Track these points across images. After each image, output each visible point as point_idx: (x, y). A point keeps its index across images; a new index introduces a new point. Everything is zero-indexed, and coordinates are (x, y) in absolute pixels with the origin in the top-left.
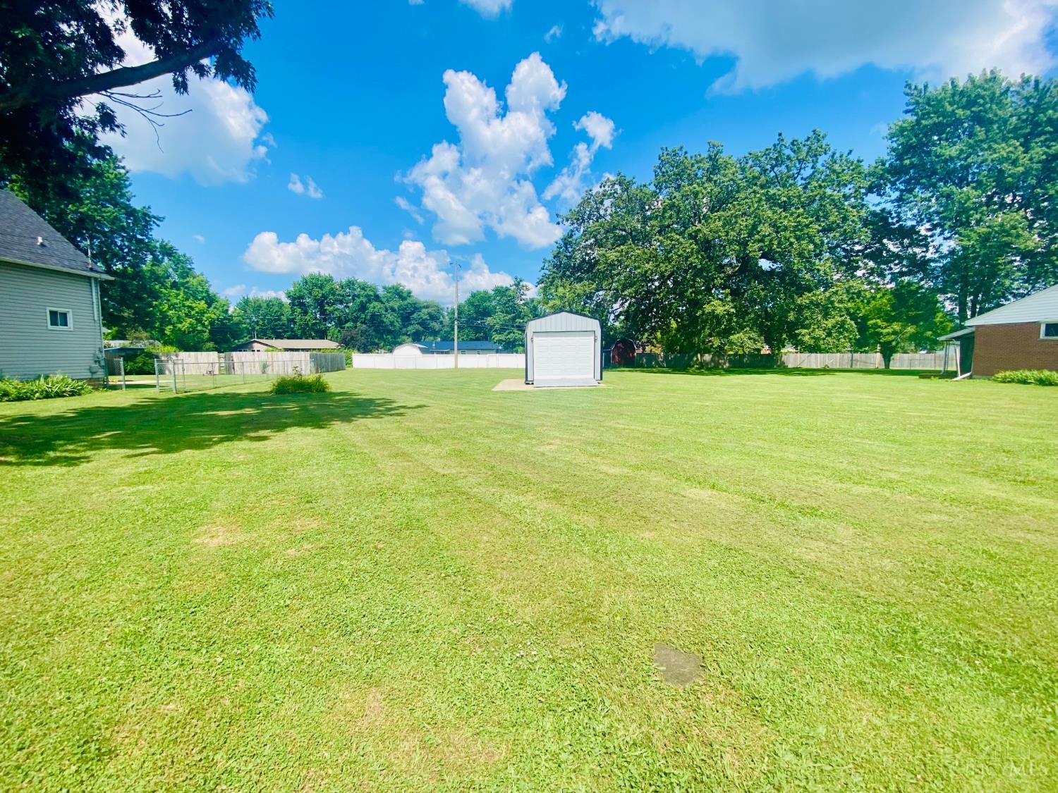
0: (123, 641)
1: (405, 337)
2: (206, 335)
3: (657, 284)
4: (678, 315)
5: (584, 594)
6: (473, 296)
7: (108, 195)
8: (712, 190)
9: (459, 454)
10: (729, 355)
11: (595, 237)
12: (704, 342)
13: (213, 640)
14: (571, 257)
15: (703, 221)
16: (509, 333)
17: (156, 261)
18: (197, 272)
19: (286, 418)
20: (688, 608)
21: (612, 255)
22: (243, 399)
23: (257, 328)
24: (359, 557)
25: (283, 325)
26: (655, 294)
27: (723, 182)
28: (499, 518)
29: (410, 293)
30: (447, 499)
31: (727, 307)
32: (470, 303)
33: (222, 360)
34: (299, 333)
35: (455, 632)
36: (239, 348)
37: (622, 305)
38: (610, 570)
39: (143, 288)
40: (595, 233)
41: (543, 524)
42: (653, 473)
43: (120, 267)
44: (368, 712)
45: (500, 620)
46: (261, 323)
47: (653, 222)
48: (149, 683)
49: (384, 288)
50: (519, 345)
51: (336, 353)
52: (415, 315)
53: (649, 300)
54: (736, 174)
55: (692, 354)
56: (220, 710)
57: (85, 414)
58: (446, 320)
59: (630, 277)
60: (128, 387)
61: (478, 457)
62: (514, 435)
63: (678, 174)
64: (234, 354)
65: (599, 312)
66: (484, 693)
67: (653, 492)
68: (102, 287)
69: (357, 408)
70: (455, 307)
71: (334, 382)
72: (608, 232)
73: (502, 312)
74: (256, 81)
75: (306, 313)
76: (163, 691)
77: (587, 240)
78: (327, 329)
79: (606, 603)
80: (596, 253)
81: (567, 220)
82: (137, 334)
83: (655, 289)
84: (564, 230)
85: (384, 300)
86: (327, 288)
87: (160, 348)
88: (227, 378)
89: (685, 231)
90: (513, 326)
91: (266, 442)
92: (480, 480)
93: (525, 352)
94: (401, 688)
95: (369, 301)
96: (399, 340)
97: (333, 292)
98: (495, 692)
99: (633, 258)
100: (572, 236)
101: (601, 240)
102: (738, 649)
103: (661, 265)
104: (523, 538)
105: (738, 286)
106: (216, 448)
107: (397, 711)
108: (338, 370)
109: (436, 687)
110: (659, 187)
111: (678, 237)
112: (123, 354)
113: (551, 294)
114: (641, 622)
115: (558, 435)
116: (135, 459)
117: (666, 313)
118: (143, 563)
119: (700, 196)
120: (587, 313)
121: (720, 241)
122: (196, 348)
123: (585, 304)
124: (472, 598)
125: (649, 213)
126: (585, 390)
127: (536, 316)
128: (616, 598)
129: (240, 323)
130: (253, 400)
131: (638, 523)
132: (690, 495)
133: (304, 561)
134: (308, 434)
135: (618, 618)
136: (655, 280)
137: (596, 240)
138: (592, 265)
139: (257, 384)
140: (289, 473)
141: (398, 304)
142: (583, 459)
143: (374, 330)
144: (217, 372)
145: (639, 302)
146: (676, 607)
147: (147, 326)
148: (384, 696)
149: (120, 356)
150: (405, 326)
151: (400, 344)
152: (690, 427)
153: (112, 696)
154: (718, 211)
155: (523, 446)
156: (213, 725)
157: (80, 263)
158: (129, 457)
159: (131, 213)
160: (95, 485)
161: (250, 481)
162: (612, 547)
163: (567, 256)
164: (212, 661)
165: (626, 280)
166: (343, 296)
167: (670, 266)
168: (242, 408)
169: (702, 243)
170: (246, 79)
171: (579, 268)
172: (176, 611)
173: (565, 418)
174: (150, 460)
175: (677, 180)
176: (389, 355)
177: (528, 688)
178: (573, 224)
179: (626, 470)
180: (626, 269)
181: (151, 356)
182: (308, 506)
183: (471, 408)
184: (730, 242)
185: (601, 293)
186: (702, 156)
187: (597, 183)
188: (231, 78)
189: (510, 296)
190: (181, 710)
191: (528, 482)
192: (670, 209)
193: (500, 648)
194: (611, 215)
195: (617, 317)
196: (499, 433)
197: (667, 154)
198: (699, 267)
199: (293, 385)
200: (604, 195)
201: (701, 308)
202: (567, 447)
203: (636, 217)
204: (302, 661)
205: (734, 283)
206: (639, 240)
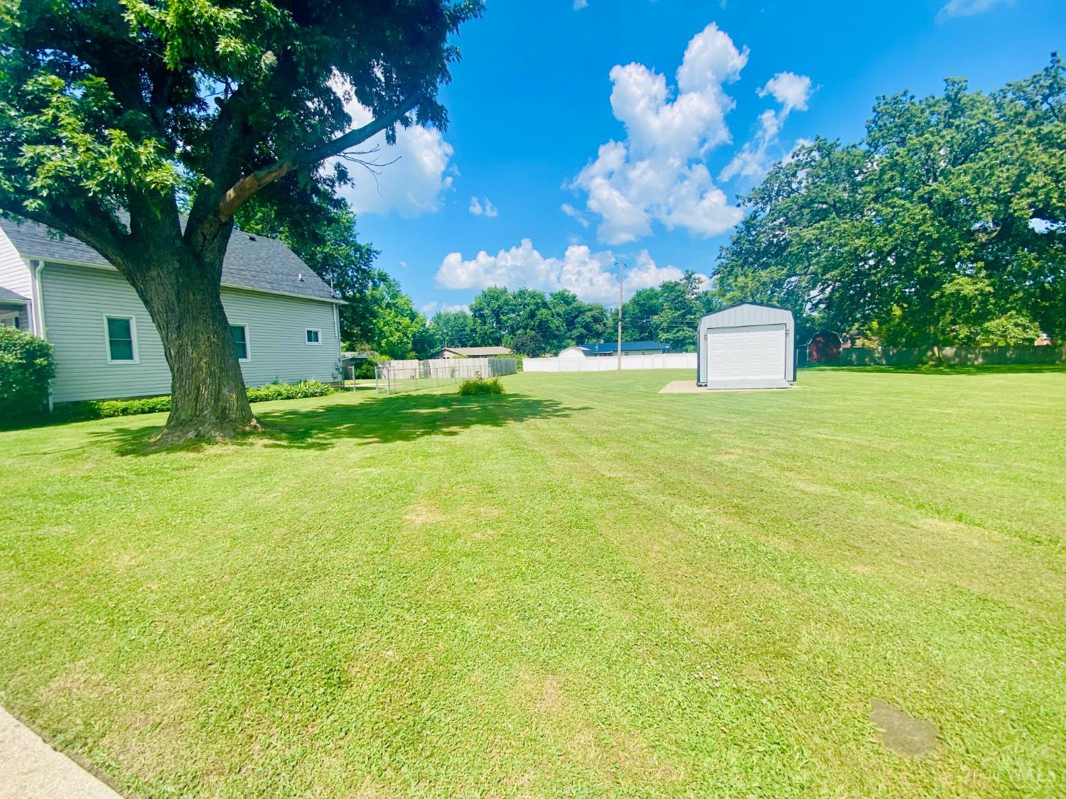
0: (357, 592)
1: (570, 341)
2: (410, 346)
3: (872, 262)
4: (904, 298)
5: (775, 625)
6: (639, 294)
7: (343, 236)
8: (952, 138)
9: (625, 457)
10: (983, 348)
11: (785, 215)
12: (943, 332)
13: (419, 603)
14: (754, 240)
15: (940, 179)
16: (678, 331)
17: (375, 286)
18: (403, 293)
19: (471, 416)
20: (921, 664)
21: (809, 234)
22: (438, 399)
23: (447, 338)
24: (534, 548)
25: (467, 334)
26: (869, 275)
27: (969, 126)
28: (670, 529)
29: (575, 297)
30: (614, 503)
31: (980, 286)
32: (635, 302)
33: (422, 367)
34: (479, 341)
35: (627, 637)
36: (433, 356)
37: (822, 291)
38: (808, 603)
39: (367, 309)
40: (786, 211)
41: (723, 541)
42: (868, 495)
43: (351, 293)
44: (546, 697)
45: (676, 636)
46: (450, 334)
47: (867, 188)
48: (375, 630)
49: (551, 295)
50: (690, 343)
51: (509, 358)
52: (579, 319)
53: (861, 283)
54: (989, 114)
55: (924, 347)
56: (425, 664)
57: (330, 410)
58: (610, 322)
59: (833, 257)
60: (358, 389)
61: (645, 462)
62: (685, 442)
63: (902, 125)
64: (430, 361)
65: (791, 301)
66: (660, 707)
67: (869, 518)
68: (340, 310)
69: (529, 409)
70: (620, 308)
71: (509, 385)
72: (802, 207)
73: (670, 309)
74: (447, 121)
75: (484, 323)
76: (384, 639)
77: (775, 220)
78: (502, 336)
79: (803, 640)
80: (788, 233)
81: (750, 200)
82: (363, 347)
83: (870, 269)
84: (745, 212)
85: (551, 306)
86: (503, 298)
87: (378, 358)
88: (425, 382)
89: (912, 194)
90: (682, 323)
91: (456, 437)
92: (648, 486)
93: (697, 351)
94: (576, 681)
95: (538, 309)
96: (564, 344)
97: (507, 303)
98: (672, 709)
99: (838, 234)
100: (755, 217)
101: (794, 217)
102: (994, 726)
103: (879, 238)
104: (699, 554)
105: (997, 257)
106: (419, 440)
107: (572, 703)
108: (511, 373)
109: (610, 689)
110: (874, 145)
111: (903, 202)
112: (354, 363)
113: (729, 285)
114: (852, 671)
115: (738, 443)
116: (364, 446)
117: (885, 297)
118: (370, 531)
119: (936, 147)
120: (775, 303)
121: (968, 200)
122: (403, 357)
123: (772, 293)
124: (644, 607)
125: (859, 178)
126: (771, 392)
127: (710, 311)
128: (818, 637)
129: (434, 334)
130: (445, 400)
131: (848, 553)
132: (925, 527)
133: (489, 545)
134: (488, 431)
135: (821, 660)
136: (869, 258)
137: (788, 218)
138: (781, 248)
139: (447, 387)
140: (474, 465)
141: (564, 309)
142: (770, 473)
143: (542, 336)
144: (418, 377)
145: (846, 286)
146: (903, 661)
147: (369, 340)
148: (559, 685)
149: (352, 365)
150: (569, 330)
151: (565, 347)
152: (924, 440)
153: (349, 636)
154: (963, 162)
155: (697, 453)
156: (420, 675)
157: (326, 293)
158: (359, 444)
159: (358, 248)
160: (337, 466)
161: (445, 469)
162: (812, 577)
163: (749, 241)
164: (419, 620)
165: (828, 261)
166: (515, 305)
167: (890, 240)
168: (436, 407)
169: (939, 205)
170: (440, 121)
171: (766, 252)
172: (393, 574)
173: (746, 424)
174: (374, 448)
175: (901, 132)
176: (554, 358)
177: (709, 715)
178: (757, 203)
179: (830, 489)
180: (828, 247)
181: (371, 364)
182: (490, 495)
183: (636, 411)
184: (983, 201)
185: (793, 279)
186: (937, 98)
187: (788, 153)
188: (430, 122)
189: (679, 291)
190: (397, 658)
191: (704, 493)
192: (891, 169)
193: (676, 665)
194: (807, 187)
195: (816, 306)
196: (668, 438)
197: (886, 103)
198: (935, 236)
199: (475, 388)
200: (797, 166)
201: (939, 287)
202: (751, 457)
203: (842, 186)
204: (489, 636)
205: (990, 253)
206: (846, 212)
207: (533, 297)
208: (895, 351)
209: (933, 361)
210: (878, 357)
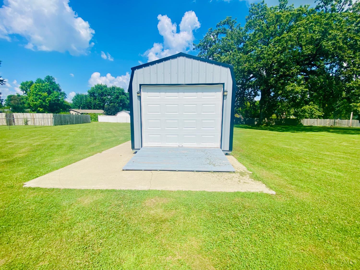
81: (198, 47)
86: (104, 89)
95: (120, 95)
97: (106, 91)
178: (201, 49)
207: (118, 90)
208: (248, 119)
209: (265, 123)
210: (242, 121)
